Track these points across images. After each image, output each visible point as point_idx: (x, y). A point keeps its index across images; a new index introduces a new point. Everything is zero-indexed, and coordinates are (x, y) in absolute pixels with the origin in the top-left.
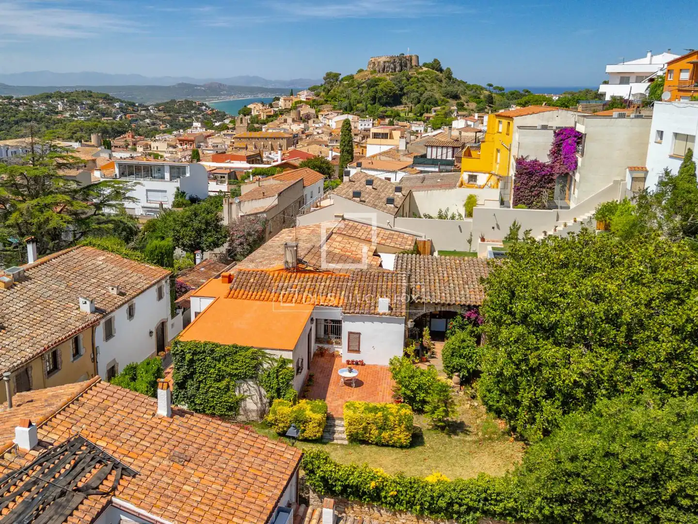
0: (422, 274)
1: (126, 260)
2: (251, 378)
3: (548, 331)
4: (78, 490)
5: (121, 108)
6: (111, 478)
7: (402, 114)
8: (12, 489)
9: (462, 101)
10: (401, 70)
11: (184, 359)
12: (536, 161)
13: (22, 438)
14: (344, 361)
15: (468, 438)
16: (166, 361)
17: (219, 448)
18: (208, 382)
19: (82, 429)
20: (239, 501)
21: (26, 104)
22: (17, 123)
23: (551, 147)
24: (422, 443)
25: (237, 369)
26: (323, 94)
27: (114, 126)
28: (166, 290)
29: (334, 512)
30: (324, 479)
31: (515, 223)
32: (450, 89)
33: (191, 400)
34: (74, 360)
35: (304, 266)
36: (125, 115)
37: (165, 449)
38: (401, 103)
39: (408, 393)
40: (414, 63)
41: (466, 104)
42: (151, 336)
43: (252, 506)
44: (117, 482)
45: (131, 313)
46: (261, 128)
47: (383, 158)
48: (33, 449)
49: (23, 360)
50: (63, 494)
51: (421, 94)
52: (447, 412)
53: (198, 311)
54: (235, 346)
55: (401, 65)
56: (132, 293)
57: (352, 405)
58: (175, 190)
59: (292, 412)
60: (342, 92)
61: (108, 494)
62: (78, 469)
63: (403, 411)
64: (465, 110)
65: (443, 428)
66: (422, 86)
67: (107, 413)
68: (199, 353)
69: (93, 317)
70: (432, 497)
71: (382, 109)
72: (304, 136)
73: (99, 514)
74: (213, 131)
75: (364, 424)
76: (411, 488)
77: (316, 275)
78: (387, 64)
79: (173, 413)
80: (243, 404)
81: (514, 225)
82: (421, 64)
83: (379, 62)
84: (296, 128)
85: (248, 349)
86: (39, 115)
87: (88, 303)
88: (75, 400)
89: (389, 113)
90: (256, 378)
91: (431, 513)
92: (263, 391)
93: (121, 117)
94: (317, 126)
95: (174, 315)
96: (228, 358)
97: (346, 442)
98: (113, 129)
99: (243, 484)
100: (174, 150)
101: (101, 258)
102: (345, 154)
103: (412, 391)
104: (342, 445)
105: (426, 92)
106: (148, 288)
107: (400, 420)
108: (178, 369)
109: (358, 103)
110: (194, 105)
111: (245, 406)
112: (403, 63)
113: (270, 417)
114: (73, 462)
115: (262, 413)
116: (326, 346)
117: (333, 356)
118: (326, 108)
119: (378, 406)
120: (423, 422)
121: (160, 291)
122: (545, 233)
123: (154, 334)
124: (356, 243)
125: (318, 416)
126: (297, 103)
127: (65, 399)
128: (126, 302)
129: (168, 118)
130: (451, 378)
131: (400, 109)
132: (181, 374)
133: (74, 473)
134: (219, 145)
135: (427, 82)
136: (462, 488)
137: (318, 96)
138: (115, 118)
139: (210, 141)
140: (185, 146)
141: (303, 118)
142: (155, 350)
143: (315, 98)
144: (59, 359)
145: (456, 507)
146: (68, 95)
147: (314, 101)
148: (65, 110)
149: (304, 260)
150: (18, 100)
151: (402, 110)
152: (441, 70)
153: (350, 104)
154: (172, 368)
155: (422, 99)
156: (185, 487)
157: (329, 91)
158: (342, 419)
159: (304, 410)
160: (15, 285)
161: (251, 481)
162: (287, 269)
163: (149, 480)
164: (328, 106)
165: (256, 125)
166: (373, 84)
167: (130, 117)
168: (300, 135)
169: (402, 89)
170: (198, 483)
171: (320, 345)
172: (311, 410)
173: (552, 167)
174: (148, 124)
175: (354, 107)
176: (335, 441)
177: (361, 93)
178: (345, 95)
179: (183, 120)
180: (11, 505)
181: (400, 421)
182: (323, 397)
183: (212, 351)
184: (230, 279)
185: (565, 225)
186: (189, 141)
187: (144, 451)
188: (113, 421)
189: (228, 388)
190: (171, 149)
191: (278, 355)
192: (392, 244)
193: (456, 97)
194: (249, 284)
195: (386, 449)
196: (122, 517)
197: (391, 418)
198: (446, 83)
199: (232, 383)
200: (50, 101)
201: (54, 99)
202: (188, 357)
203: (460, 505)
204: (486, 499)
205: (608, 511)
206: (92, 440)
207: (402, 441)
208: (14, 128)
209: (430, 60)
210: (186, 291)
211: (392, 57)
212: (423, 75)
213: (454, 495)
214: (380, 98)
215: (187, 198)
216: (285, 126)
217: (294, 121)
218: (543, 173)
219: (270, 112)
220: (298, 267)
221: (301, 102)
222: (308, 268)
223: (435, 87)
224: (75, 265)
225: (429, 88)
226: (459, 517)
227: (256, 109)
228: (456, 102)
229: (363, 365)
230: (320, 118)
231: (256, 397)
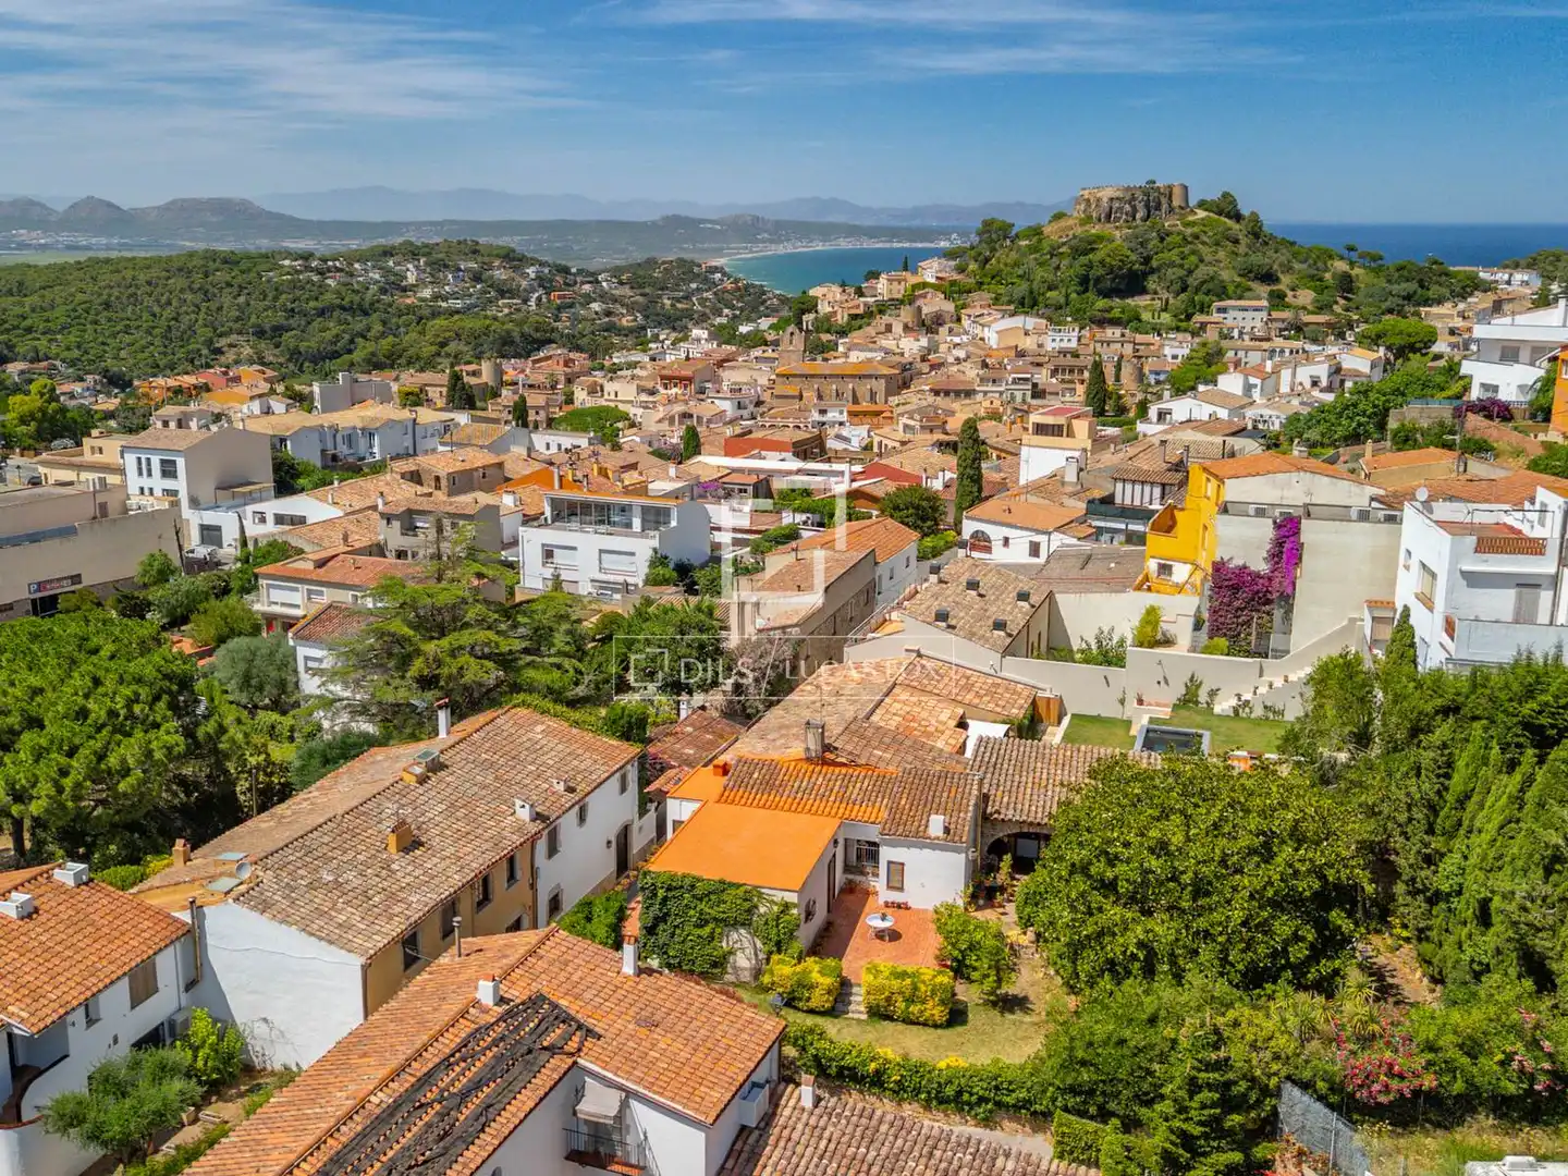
0: (1011, 772)
1: (575, 731)
2: (743, 925)
3: (1108, 887)
4: (545, 1048)
5: (540, 278)
6: (576, 1039)
7: (1146, 316)
8: (481, 1043)
9: (1281, 287)
10: (1148, 216)
11: (655, 895)
12: (1245, 567)
13: (485, 992)
14: (881, 902)
15: (1027, 1019)
16: (631, 891)
17: (691, 1013)
18: (686, 928)
19: (542, 986)
20: (707, 1071)
21: (339, 270)
22: (321, 313)
23: (1269, 547)
24: (964, 1022)
25: (724, 912)
26: (973, 266)
27: (526, 329)
28: (633, 774)
29: (814, 1092)
30: (816, 1058)
31: (1193, 677)
32: (1256, 259)
33: (663, 951)
34: (509, 887)
35: (832, 757)
36: (548, 294)
37: (631, 1013)
38: (1143, 291)
39: (956, 953)
40: (1176, 203)
41: (1290, 293)
42: (608, 847)
43: (721, 1077)
44: (582, 1043)
45: (582, 818)
46: (837, 344)
47: (1032, 499)
48: (496, 1004)
49: (452, 890)
50: (530, 1051)
51: (1190, 272)
52: (999, 981)
53: (677, 818)
54: (722, 882)
55: (1147, 206)
56: (582, 788)
57: (875, 967)
58: (651, 552)
59: (794, 973)
60: (1016, 264)
61: (572, 1054)
62: (543, 1027)
63: (940, 979)
64: (1288, 306)
65: (994, 1004)
66: (1193, 252)
67: (569, 969)
68: (676, 888)
69: (534, 828)
70: (939, 1084)
71: (1101, 303)
72: (925, 368)
73: (565, 1073)
74: (734, 348)
75: (887, 994)
76: (917, 1072)
77: (851, 771)
78: (1116, 205)
79: (640, 971)
80: (731, 959)
81: (1192, 679)
82: (1193, 202)
83: (1099, 200)
84: (911, 346)
85: (738, 886)
86: (369, 296)
87: (527, 806)
88: (532, 953)
89: (1116, 313)
90: (750, 925)
91: (940, 1103)
92: (759, 944)
93: (539, 299)
94: (957, 340)
95: (643, 812)
96: (712, 897)
97: (864, 1017)
98: (523, 335)
99: (713, 1054)
100: (651, 399)
101: (539, 728)
102: (966, 482)
103: (961, 951)
104: (859, 1020)
105: (1202, 266)
106: (608, 778)
107: (933, 990)
108: (647, 908)
109: (1050, 289)
110: (696, 270)
111: (735, 962)
112: (1153, 201)
113: (766, 979)
114: (536, 1021)
115: (757, 973)
116: (858, 878)
117: (867, 893)
118: (979, 299)
119: (909, 970)
120: (969, 994)
121: (624, 779)
122: (1239, 696)
123: (614, 845)
124: (932, 703)
125: (827, 981)
126: (915, 287)
127: (522, 951)
128: (577, 803)
129: (640, 299)
130: (1025, 933)
131: (1142, 303)
132: (651, 915)
133: (539, 1031)
134: (744, 387)
135: (1204, 243)
136: (974, 1073)
137: (963, 271)
138: (525, 301)
139: (729, 377)
140: (674, 390)
141: (928, 322)
142: (612, 867)
143: (956, 277)
144: (490, 890)
145: (966, 1097)
146: (427, 249)
147: (953, 283)
148: (420, 283)
149: (835, 745)
150: (325, 261)
151: (1145, 307)
152: (1238, 217)
153: (1031, 292)
154: (638, 902)
155: (1192, 281)
156: (652, 1053)
157: (987, 260)
158: (859, 985)
159: (810, 972)
160: (429, 778)
161: (723, 1051)
162: (808, 760)
163: (615, 1043)
164: (986, 295)
165: (825, 337)
166: (1084, 247)
167: (559, 297)
168: (919, 365)
169: (1147, 260)
170: (665, 1050)
171: (851, 877)
172: (819, 972)
173: (1270, 579)
174: (596, 313)
175: (1041, 298)
176: (850, 1015)
177: (1058, 268)
178: (1020, 272)
179: (673, 305)
180: (483, 1058)
181: (933, 992)
182: (839, 955)
183: (693, 886)
184: (725, 770)
185: (1271, 686)
186: (681, 379)
187: (608, 1013)
188: (575, 978)
189: (712, 937)
190: (644, 397)
191: (779, 896)
192: (991, 706)
193: (1268, 277)
194: (751, 782)
195: (914, 1028)
196: (587, 1079)
197: (923, 988)
198: (1249, 247)
199: (718, 930)
200: (391, 263)
201: (398, 258)
202: (661, 893)
203: (971, 1095)
204: (997, 1088)
205: (1119, 1104)
206: (553, 999)
207: (937, 1018)
208: (315, 324)
209: (1214, 195)
210: (662, 770)
211: (1128, 189)
212: (1196, 230)
213: (963, 1081)
214: (1098, 280)
215: (672, 566)
216: (887, 342)
217: (906, 328)
218: (1256, 588)
219: (858, 307)
220: (824, 756)
221: (925, 285)
222: (839, 760)
223: (1221, 254)
224: (504, 742)
225: (1208, 258)
226: (971, 1109)
227: (829, 298)
228: (1269, 288)
229: (908, 908)
230: (966, 322)
231: (749, 951)
